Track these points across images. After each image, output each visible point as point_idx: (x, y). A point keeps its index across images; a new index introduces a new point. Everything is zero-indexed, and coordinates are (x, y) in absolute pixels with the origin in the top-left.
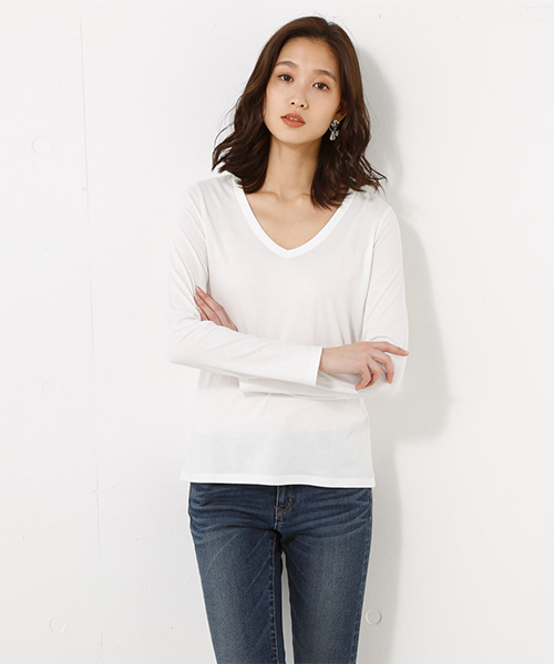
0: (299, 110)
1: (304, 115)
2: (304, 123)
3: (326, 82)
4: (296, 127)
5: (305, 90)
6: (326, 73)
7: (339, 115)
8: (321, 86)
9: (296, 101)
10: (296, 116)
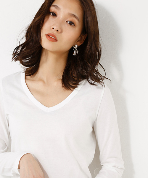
0: (55, 33)
1: (58, 36)
2: (56, 40)
3: (74, 22)
4: (52, 41)
5: (61, 23)
6: (75, 16)
7: (79, 43)
8: (71, 23)
9: (55, 27)
10: (53, 35)
